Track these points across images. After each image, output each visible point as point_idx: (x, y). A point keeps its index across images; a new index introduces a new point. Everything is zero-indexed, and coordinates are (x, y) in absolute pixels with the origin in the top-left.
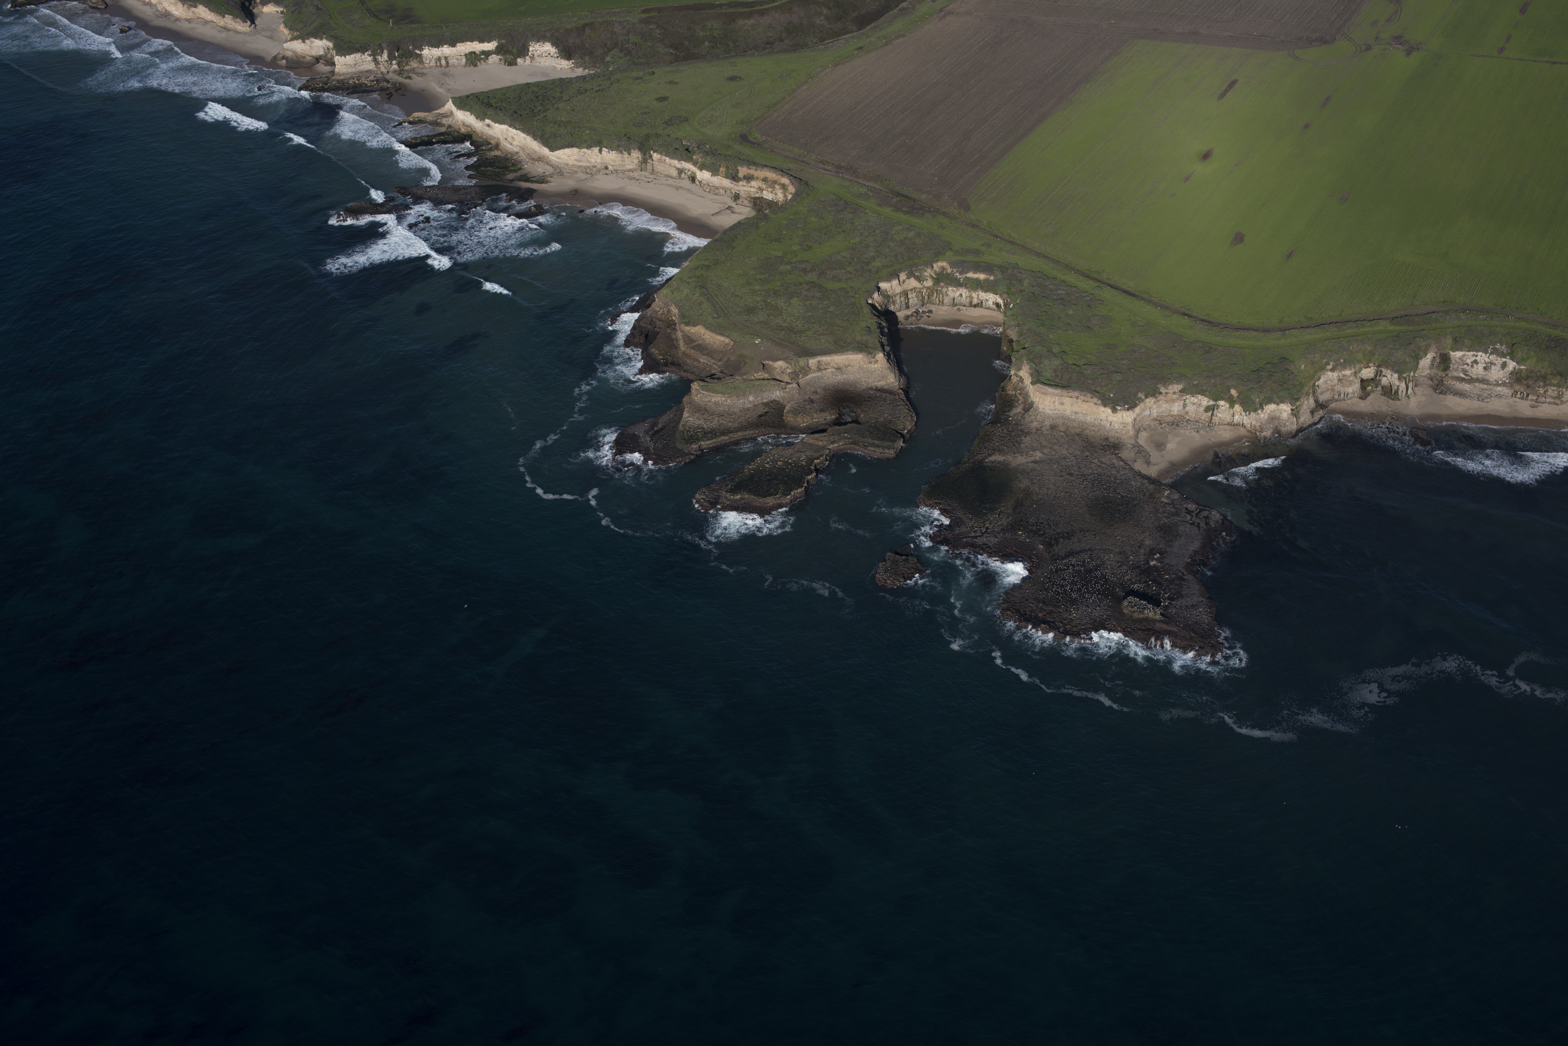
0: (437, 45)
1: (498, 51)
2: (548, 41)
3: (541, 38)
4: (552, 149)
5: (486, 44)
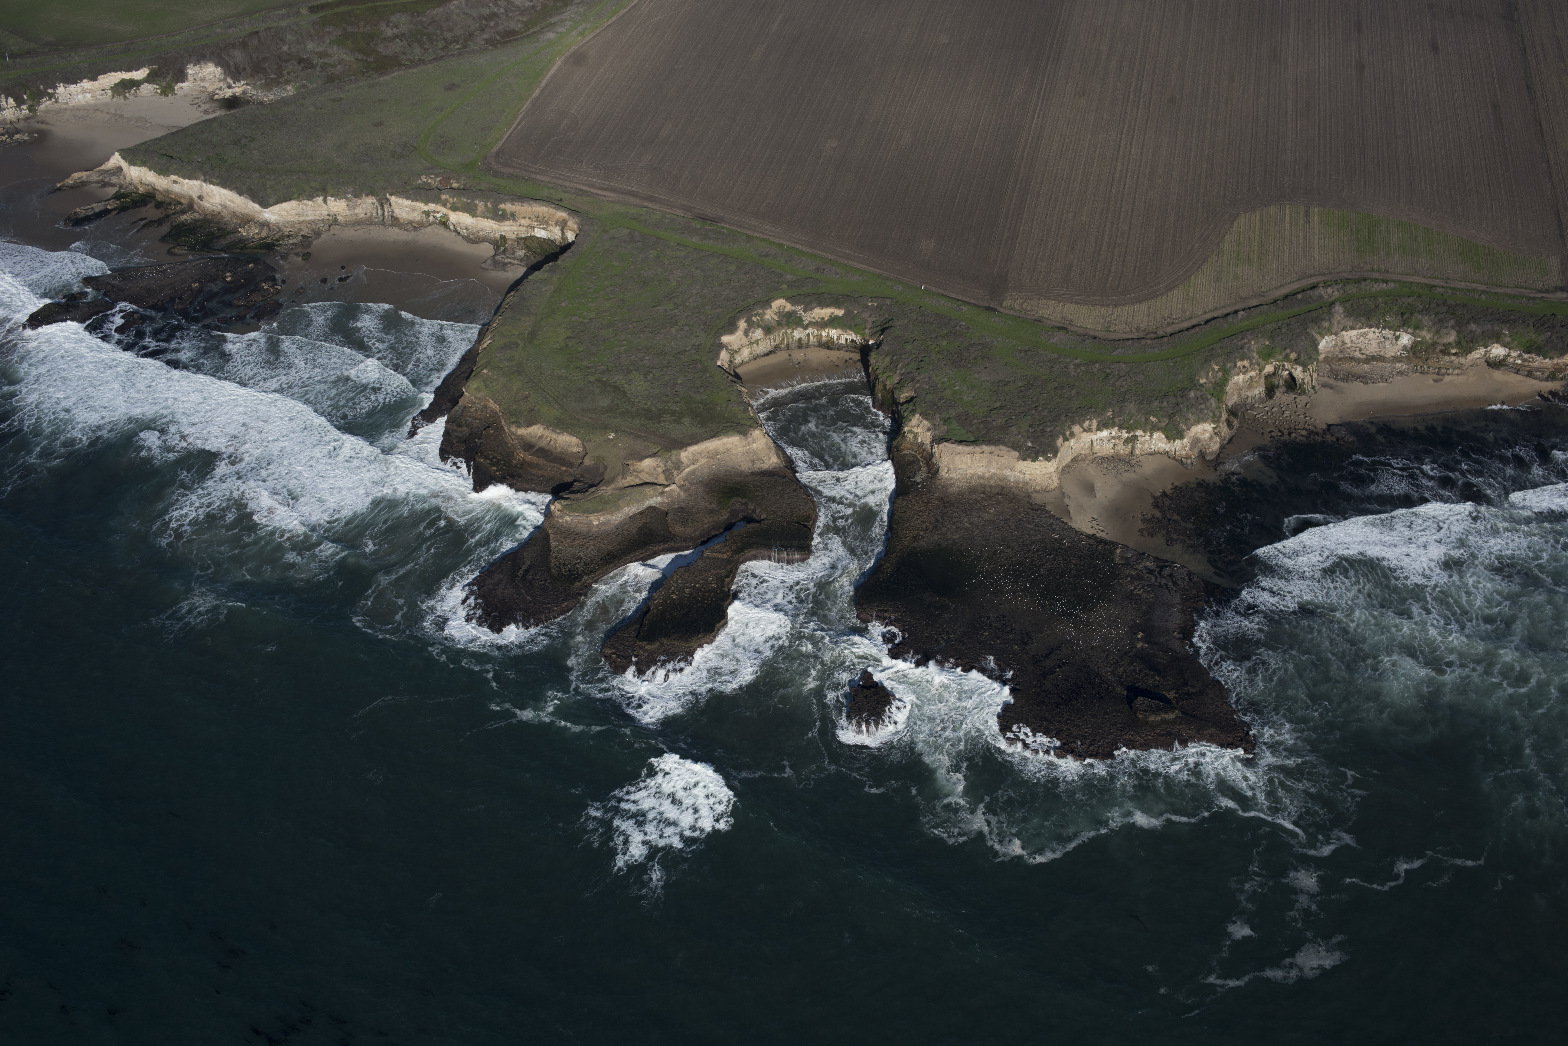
0: (74, 81)
1: (151, 79)
2: (210, 60)
3: (200, 58)
4: (265, 205)
5: (134, 73)
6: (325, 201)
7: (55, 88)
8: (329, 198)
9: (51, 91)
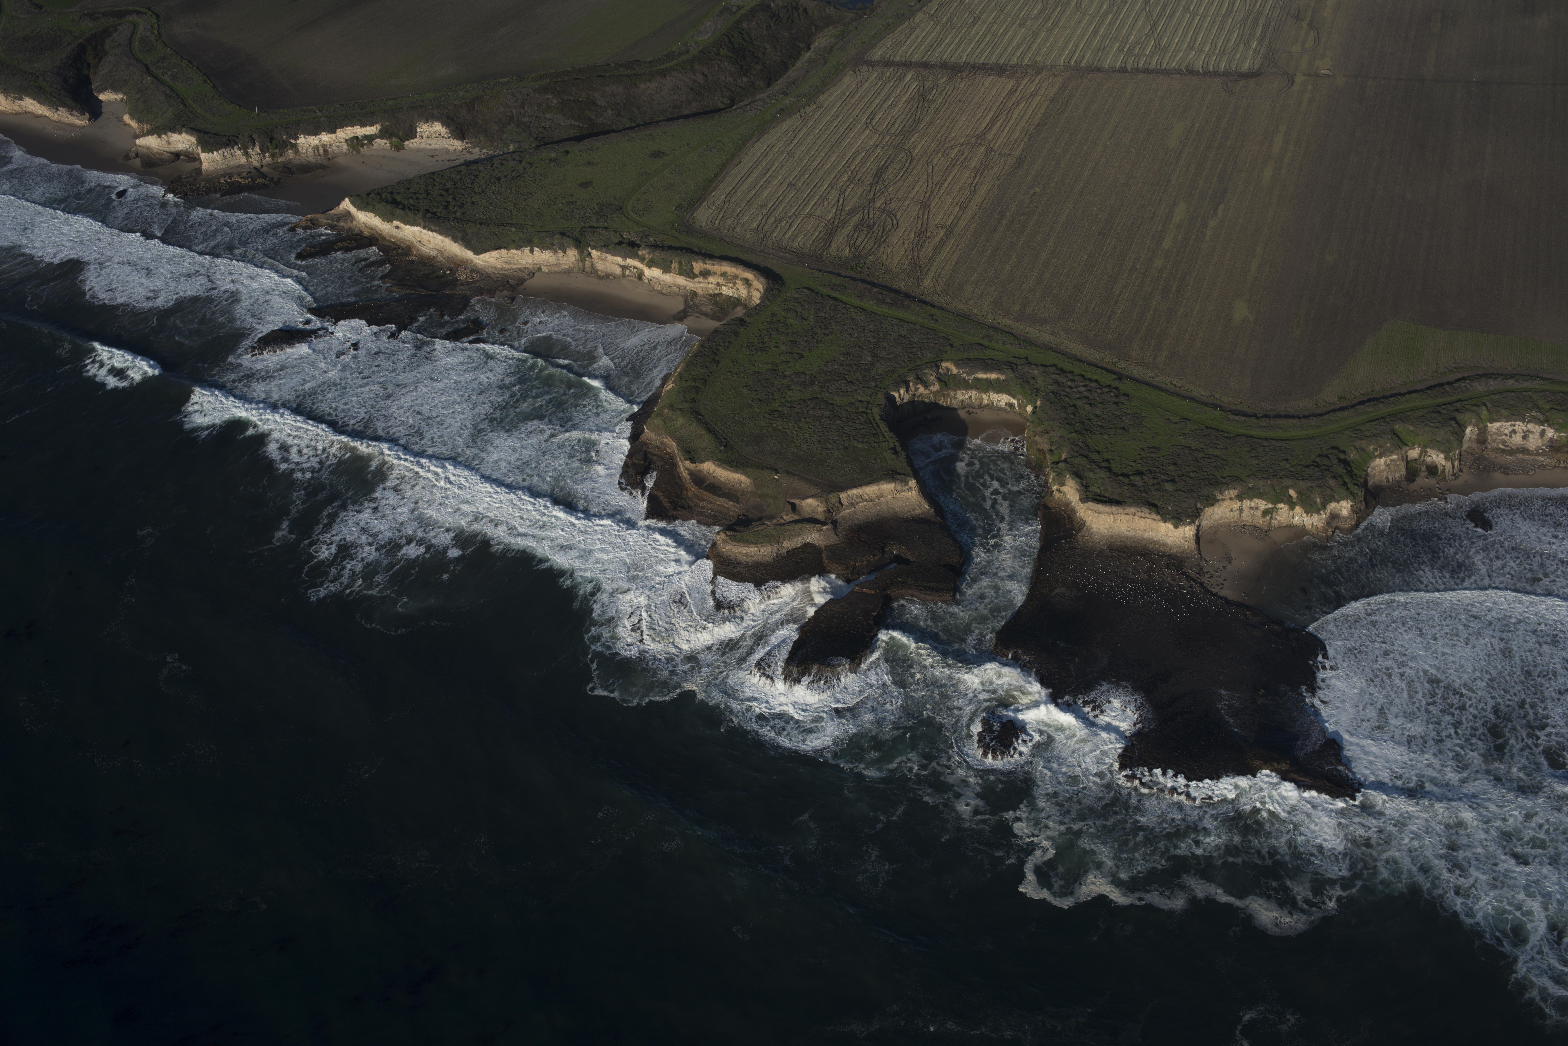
0: (316, 133)
1: (384, 134)
2: (437, 120)
3: (429, 118)
4: (477, 252)
5: (368, 128)
6: (532, 251)
7: (297, 138)
8: (535, 249)
9: (293, 141)
